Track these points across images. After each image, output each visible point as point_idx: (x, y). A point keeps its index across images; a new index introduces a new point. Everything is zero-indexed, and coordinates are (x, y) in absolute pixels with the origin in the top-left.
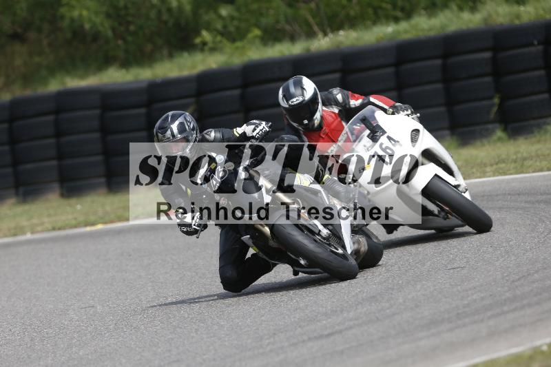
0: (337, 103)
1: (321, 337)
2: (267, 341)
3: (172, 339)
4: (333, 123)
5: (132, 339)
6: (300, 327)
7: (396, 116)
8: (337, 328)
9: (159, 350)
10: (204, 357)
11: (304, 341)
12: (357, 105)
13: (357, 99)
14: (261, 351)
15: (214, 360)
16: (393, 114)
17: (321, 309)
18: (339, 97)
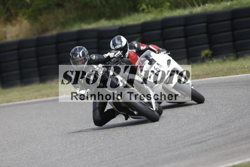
0: (135, 48)
1: (197, 143)
2: (172, 145)
3: (129, 144)
4: (133, 56)
5: (111, 143)
6: (187, 139)
7: (160, 54)
8: (204, 139)
9: (123, 148)
10: (144, 152)
11: (189, 145)
12: (144, 49)
13: (144, 46)
14: (169, 149)
15: (148, 153)
16: (158, 53)
17: (197, 131)
18: (136, 45)
